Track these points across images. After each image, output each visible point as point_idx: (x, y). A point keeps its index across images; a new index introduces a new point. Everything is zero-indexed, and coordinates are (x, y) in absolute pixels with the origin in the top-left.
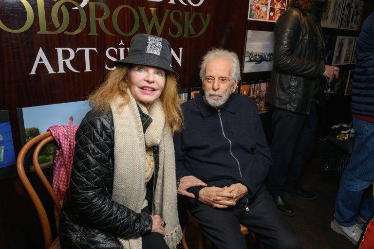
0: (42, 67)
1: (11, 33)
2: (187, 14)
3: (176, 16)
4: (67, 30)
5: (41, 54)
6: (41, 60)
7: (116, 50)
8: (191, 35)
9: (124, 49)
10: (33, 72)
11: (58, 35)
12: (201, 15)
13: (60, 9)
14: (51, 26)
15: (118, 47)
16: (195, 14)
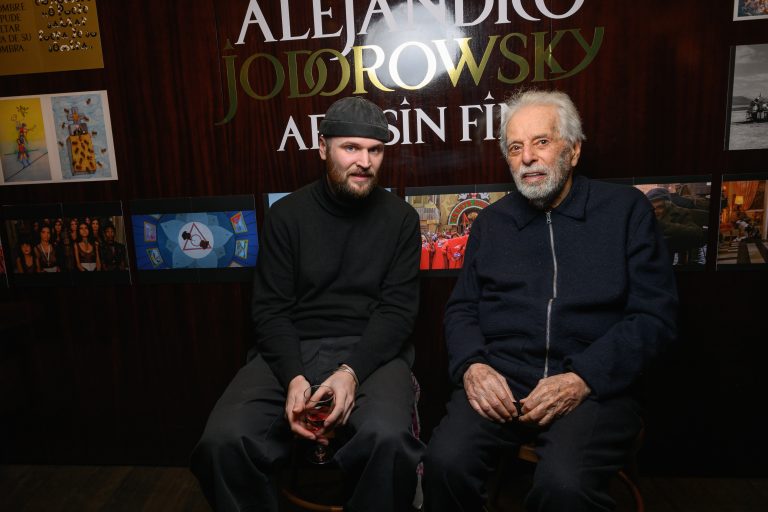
0: (292, 141)
1: (258, 101)
2: (539, 37)
3: (514, 45)
4: (323, 90)
5: (291, 124)
6: (291, 132)
7: (395, 113)
8: (554, 75)
9: (408, 110)
10: (282, 148)
11: (313, 97)
12: (576, 32)
13: (315, 65)
14: (303, 87)
15: (398, 108)
16: (560, 34)
